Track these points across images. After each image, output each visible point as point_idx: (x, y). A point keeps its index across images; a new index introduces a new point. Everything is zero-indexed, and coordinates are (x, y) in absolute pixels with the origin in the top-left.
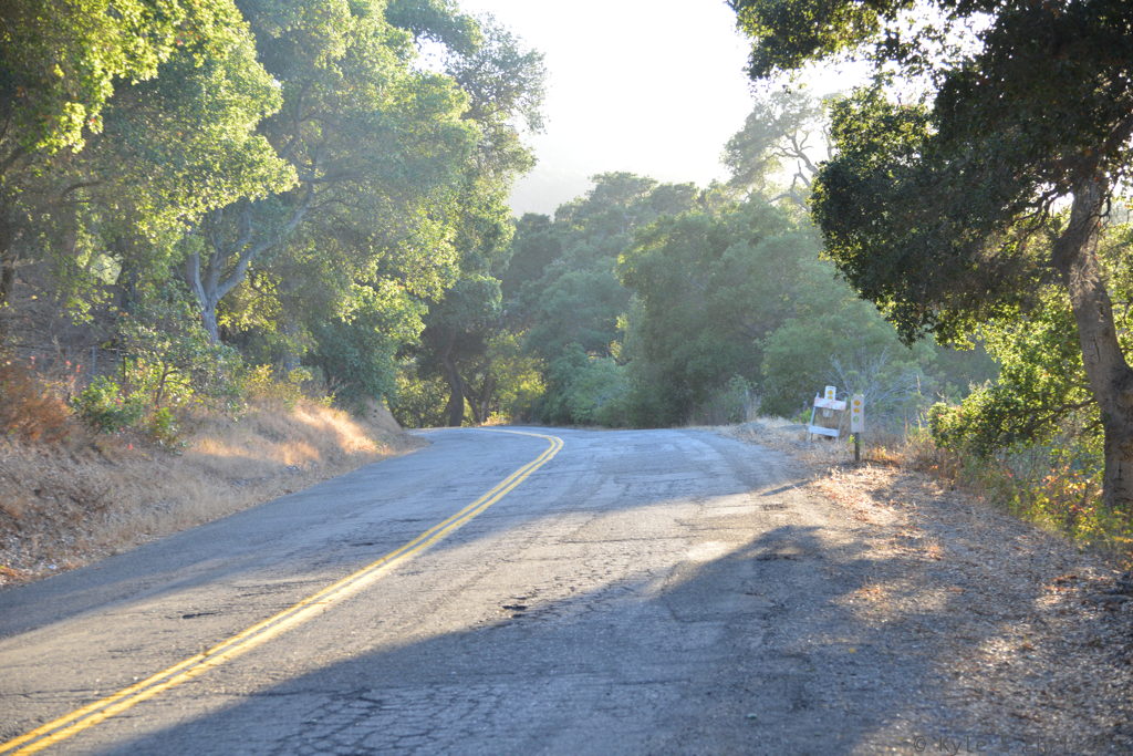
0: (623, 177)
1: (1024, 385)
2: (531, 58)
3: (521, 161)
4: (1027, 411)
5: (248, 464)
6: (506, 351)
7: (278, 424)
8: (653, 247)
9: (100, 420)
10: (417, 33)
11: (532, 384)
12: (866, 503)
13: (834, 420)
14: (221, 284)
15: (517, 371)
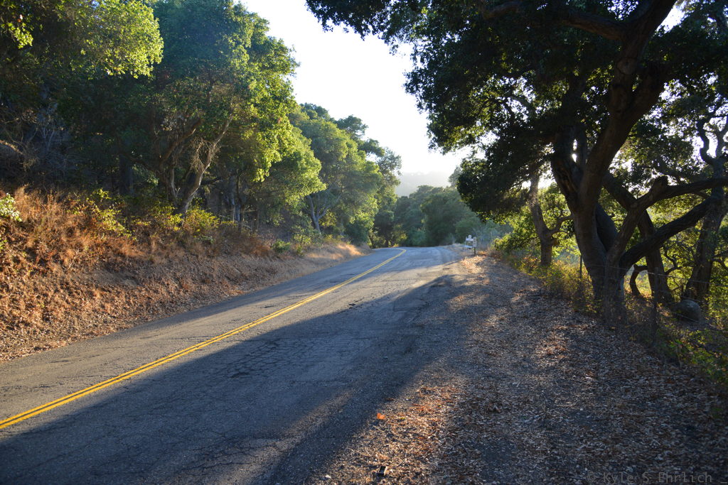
0: (425, 186)
1: (520, 233)
2: (397, 158)
3: (397, 183)
4: (520, 240)
5: (322, 259)
6: (398, 229)
7: (333, 249)
8: (429, 202)
9: (279, 250)
10: (366, 152)
11: (404, 237)
12: (474, 266)
13: (471, 244)
14: (320, 215)
15: (401, 234)
